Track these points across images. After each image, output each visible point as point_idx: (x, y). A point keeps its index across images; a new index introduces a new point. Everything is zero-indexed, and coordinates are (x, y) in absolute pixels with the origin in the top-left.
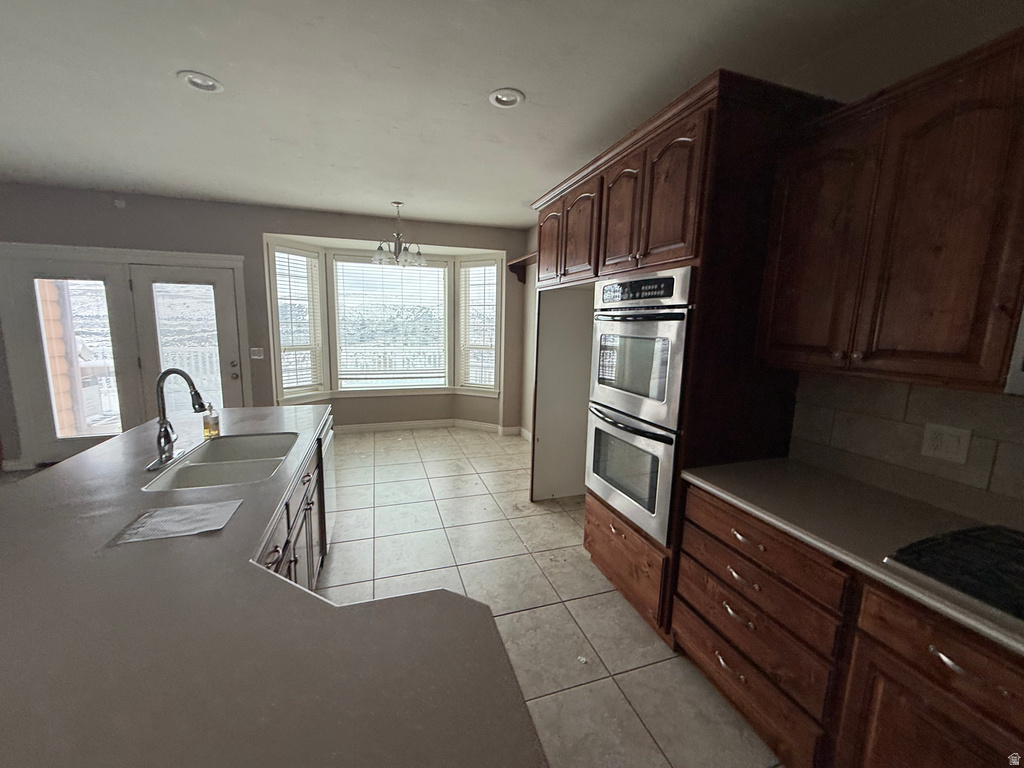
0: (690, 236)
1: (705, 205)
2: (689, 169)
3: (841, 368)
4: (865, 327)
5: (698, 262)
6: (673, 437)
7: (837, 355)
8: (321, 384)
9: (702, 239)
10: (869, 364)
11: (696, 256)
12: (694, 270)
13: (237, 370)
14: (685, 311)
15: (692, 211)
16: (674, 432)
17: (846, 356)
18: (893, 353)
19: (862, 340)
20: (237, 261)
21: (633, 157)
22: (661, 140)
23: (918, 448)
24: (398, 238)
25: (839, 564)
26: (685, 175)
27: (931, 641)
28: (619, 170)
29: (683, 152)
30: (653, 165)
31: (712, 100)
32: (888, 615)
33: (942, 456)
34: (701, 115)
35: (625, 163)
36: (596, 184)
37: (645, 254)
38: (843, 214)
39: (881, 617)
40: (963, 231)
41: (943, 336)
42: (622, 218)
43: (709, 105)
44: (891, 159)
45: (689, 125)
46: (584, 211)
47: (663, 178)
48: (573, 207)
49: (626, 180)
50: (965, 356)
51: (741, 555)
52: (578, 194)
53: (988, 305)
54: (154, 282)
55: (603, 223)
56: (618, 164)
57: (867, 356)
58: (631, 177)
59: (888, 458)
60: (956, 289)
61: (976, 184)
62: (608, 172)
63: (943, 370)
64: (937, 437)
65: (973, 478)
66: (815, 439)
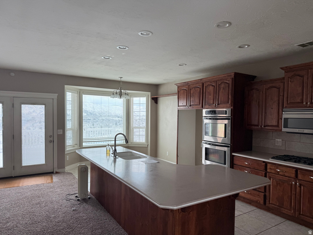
0: (230, 102)
1: (233, 96)
2: (229, 88)
3: (260, 129)
4: (263, 121)
5: (232, 108)
6: (230, 145)
7: (260, 126)
8: (76, 144)
9: (233, 103)
11: (232, 106)
12: (231, 109)
13: (52, 139)
14: (230, 118)
15: (230, 97)
16: (230, 144)
17: (261, 126)
18: (268, 126)
19: (263, 123)
20: (55, 96)
21: (213, 81)
22: (221, 80)
23: (275, 144)
24: (121, 90)
25: (264, 162)
26: (228, 89)
27: (276, 169)
28: (209, 83)
29: (227, 84)
30: (219, 85)
31: (233, 76)
32: (271, 167)
33: (278, 145)
34: (230, 78)
35: (211, 82)
36: (201, 84)
37: (218, 104)
38: (258, 100)
39: (270, 168)
40: (275, 106)
41: (275, 123)
42: (210, 95)
43: (232, 77)
44: (264, 92)
45: (228, 80)
46: (197, 90)
47: (222, 88)
48: (193, 88)
49: (211, 86)
50: (278, 126)
51: (247, 167)
52: (194, 86)
53: (279, 118)
54: (22, 104)
55: (204, 95)
56: (208, 81)
57: (264, 126)
58: (213, 86)
59: (270, 147)
60: (275, 116)
61: (276, 99)
62: (205, 83)
63: (275, 128)
64: (277, 141)
65: (283, 148)
66: (257, 145)
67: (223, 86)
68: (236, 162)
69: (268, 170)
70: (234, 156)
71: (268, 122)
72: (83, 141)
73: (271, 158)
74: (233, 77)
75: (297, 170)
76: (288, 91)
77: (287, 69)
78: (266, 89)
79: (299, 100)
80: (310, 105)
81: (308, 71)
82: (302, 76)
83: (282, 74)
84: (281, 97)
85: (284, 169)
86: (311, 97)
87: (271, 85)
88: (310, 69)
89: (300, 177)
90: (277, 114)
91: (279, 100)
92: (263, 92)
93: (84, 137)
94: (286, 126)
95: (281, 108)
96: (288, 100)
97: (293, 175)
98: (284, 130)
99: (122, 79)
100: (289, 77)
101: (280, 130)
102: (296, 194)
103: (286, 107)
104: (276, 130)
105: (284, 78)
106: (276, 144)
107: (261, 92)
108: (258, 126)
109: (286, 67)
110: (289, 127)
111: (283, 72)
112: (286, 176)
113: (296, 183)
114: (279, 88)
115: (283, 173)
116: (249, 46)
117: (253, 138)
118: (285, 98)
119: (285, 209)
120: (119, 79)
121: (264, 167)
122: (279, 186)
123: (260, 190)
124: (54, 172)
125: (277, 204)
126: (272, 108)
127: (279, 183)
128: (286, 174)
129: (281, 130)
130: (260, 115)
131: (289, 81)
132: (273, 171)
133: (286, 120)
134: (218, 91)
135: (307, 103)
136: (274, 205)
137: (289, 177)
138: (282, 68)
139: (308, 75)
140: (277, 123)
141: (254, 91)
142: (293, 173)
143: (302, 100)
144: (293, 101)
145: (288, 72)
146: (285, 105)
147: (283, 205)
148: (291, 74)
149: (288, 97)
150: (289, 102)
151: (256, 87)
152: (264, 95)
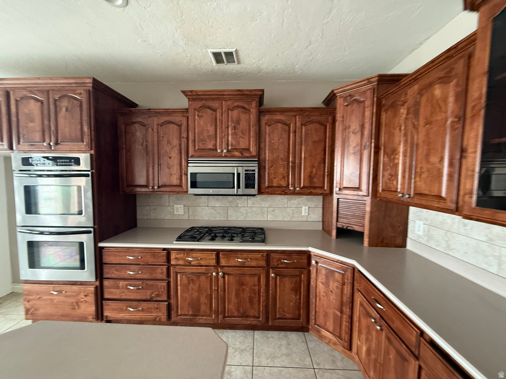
0: (87, 139)
1: (93, 129)
2: (81, 110)
3: (151, 192)
4: (156, 178)
5: (93, 152)
6: (92, 229)
7: (150, 187)
9: (93, 143)
10: (160, 190)
11: (91, 149)
12: (91, 155)
14: (89, 173)
15: (86, 129)
16: (92, 227)
17: (153, 187)
18: (164, 186)
19: (156, 182)
21: (38, 90)
22: (59, 90)
23: (173, 212)
25: (164, 249)
26: (79, 112)
27: (187, 257)
28: (25, 93)
29: (75, 102)
30: (55, 101)
31: (90, 86)
32: (177, 256)
33: (179, 213)
34: (84, 90)
35: (30, 91)
37: (57, 143)
38: (145, 143)
39: (176, 258)
40: (174, 154)
41: (175, 181)
42: (32, 121)
43: (88, 88)
44: (155, 130)
45: (78, 92)
47: (64, 109)
49: (32, 101)
50: (180, 186)
51: (132, 264)
53: (183, 172)
56: (24, 88)
57: (159, 187)
58: (37, 100)
59: (167, 218)
60: (175, 170)
61: (175, 142)
62: (14, 91)
63: (177, 189)
64: (177, 208)
65: (186, 217)
66: (146, 218)
67: (65, 103)
68: (107, 259)
69: (173, 262)
70: (103, 248)
71: (164, 180)
73: (177, 241)
74: (91, 89)
75: (218, 252)
76: (195, 130)
77: (192, 96)
78: (158, 124)
79: (211, 146)
80: (227, 154)
81: (222, 103)
82: (215, 110)
83: (184, 103)
84: (184, 141)
85: (199, 255)
86: (226, 142)
87: (167, 118)
88: (225, 101)
89: (223, 262)
90: (179, 167)
91: (180, 145)
92: (152, 130)
94: (194, 185)
95: (186, 156)
96: (195, 146)
97: (213, 262)
98: (191, 191)
100: (195, 109)
101: (185, 192)
102: (218, 290)
103: (192, 156)
104: (178, 193)
105: (187, 109)
106: (175, 213)
107: (150, 129)
108: (147, 186)
109: (191, 91)
110: (198, 186)
112: (202, 266)
113: (218, 274)
114: (180, 126)
115: (198, 262)
117: (137, 207)
118: (190, 141)
119: (203, 316)
121: (165, 258)
122: (191, 285)
123: (159, 299)
125: (190, 313)
126: (170, 157)
127: (193, 280)
128: (203, 263)
129: (187, 192)
130: (151, 169)
131: (196, 115)
132: (181, 262)
133: (194, 175)
134: (52, 115)
135: (222, 151)
136: (186, 315)
137: (206, 266)
138: (183, 92)
139: (222, 109)
140: (179, 181)
141: (137, 126)
142: (213, 259)
143: (215, 145)
144: (202, 147)
145: (194, 100)
146: (191, 153)
147: (199, 311)
148: (198, 104)
149: (195, 140)
150: (197, 148)
151: (140, 119)
152: (155, 134)
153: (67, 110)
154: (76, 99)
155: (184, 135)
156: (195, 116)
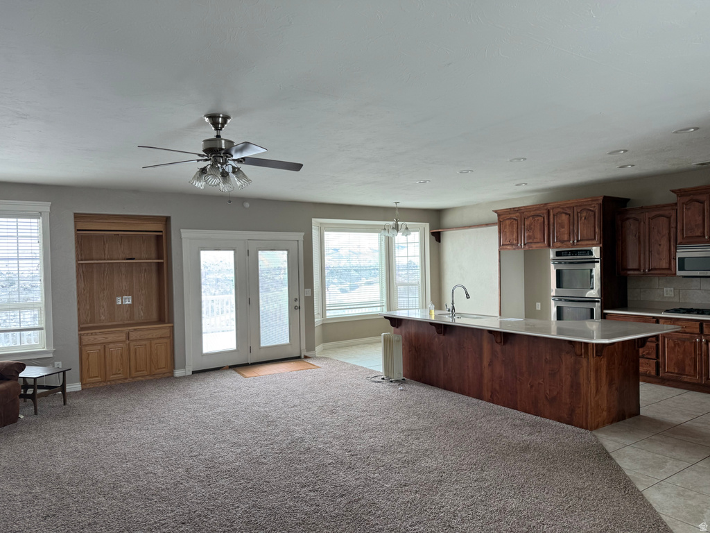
0: (597, 237)
1: (602, 229)
2: (595, 218)
3: (642, 274)
4: (647, 263)
5: (601, 245)
6: (600, 300)
7: (642, 271)
9: (602, 239)
10: (651, 272)
11: (601, 243)
12: (600, 248)
13: (297, 304)
14: (599, 260)
15: (597, 230)
16: (600, 298)
17: (644, 271)
18: (655, 269)
19: (647, 266)
20: (300, 236)
21: (568, 207)
22: (580, 206)
23: (663, 295)
24: (397, 221)
25: (653, 317)
26: (593, 219)
28: (560, 210)
29: (591, 213)
30: (578, 213)
31: (601, 201)
33: (668, 295)
34: (597, 204)
35: (563, 208)
36: (545, 211)
37: (578, 241)
38: (637, 234)
40: (664, 242)
41: (664, 265)
42: (563, 227)
44: (647, 223)
45: (593, 206)
46: (538, 220)
47: (583, 218)
48: (529, 217)
49: (564, 215)
50: (669, 269)
52: (533, 213)
53: (671, 257)
54: (260, 250)
55: (551, 227)
56: (558, 207)
57: (649, 270)
58: (566, 214)
59: (657, 300)
60: (665, 254)
61: (665, 232)
62: (553, 209)
63: (666, 272)
64: (667, 291)
65: (676, 300)
66: (635, 299)
67: (584, 214)
70: (607, 314)
71: (654, 264)
72: (327, 308)
73: (665, 312)
75: (701, 322)
76: (683, 221)
77: (680, 193)
78: (649, 218)
79: (698, 234)
82: (702, 202)
83: (673, 198)
84: (673, 230)
85: (684, 323)
87: (657, 213)
89: (706, 331)
90: (668, 252)
91: (669, 234)
92: (644, 223)
93: (327, 302)
94: (681, 268)
95: (674, 243)
96: (683, 234)
97: (697, 331)
98: (679, 273)
99: (398, 205)
100: (683, 203)
101: (673, 274)
102: (701, 354)
103: (680, 243)
104: (667, 275)
105: (676, 204)
106: (665, 295)
107: (642, 223)
108: (638, 270)
109: (680, 190)
110: (686, 268)
111: (675, 195)
112: (687, 333)
113: (701, 341)
114: (669, 218)
115: (683, 329)
116: (632, 166)
117: (628, 289)
118: (678, 231)
119: (687, 375)
120: (394, 205)
122: (677, 347)
123: (649, 357)
124: (303, 356)
125: (676, 371)
126: (660, 245)
127: (678, 344)
128: (687, 330)
129: (675, 274)
130: (642, 255)
133: (682, 260)
134: (576, 222)
136: (672, 373)
137: (691, 333)
138: (673, 191)
140: (668, 265)
141: (631, 221)
142: (696, 328)
143: (704, 233)
144: (690, 234)
145: (681, 196)
146: (679, 240)
147: (684, 370)
148: (686, 199)
149: (683, 230)
150: (685, 236)
151: (633, 216)
152: (647, 226)
153: (585, 218)
154: (591, 210)
155: (673, 225)
156: (683, 209)
